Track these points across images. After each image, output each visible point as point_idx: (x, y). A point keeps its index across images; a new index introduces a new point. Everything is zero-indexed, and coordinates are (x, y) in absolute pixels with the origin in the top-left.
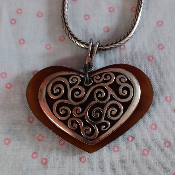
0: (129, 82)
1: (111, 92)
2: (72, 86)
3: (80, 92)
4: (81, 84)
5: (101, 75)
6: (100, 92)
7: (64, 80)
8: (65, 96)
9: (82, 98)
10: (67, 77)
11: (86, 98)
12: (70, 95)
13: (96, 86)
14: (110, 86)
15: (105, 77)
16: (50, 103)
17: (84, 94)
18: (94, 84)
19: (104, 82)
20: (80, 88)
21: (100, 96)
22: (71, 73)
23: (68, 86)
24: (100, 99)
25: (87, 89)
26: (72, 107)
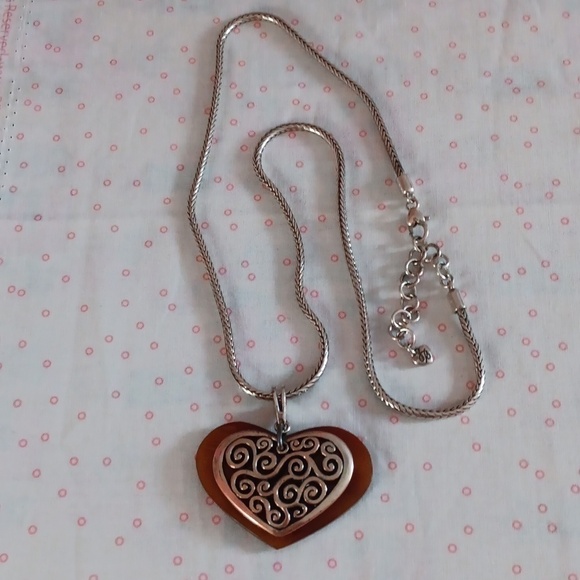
0: (338, 452)
1: (312, 464)
2: (259, 451)
3: (270, 460)
4: (273, 450)
5: (300, 440)
6: (296, 464)
7: (249, 443)
8: (249, 466)
9: (272, 470)
10: (255, 439)
11: (277, 471)
12: (256, 464)
13: (293, 454)
14: (311, 456)
15: (307, 443)
16: (228, 472)
17: (275, 465)
18: (290, 451)
19: (304, 450)
20: (271, 455)
21: (296, 469)
22: (261, 434)
23: (255, 452)
24: (296, 473)
25: (280, 457)
26: (256, 481)
